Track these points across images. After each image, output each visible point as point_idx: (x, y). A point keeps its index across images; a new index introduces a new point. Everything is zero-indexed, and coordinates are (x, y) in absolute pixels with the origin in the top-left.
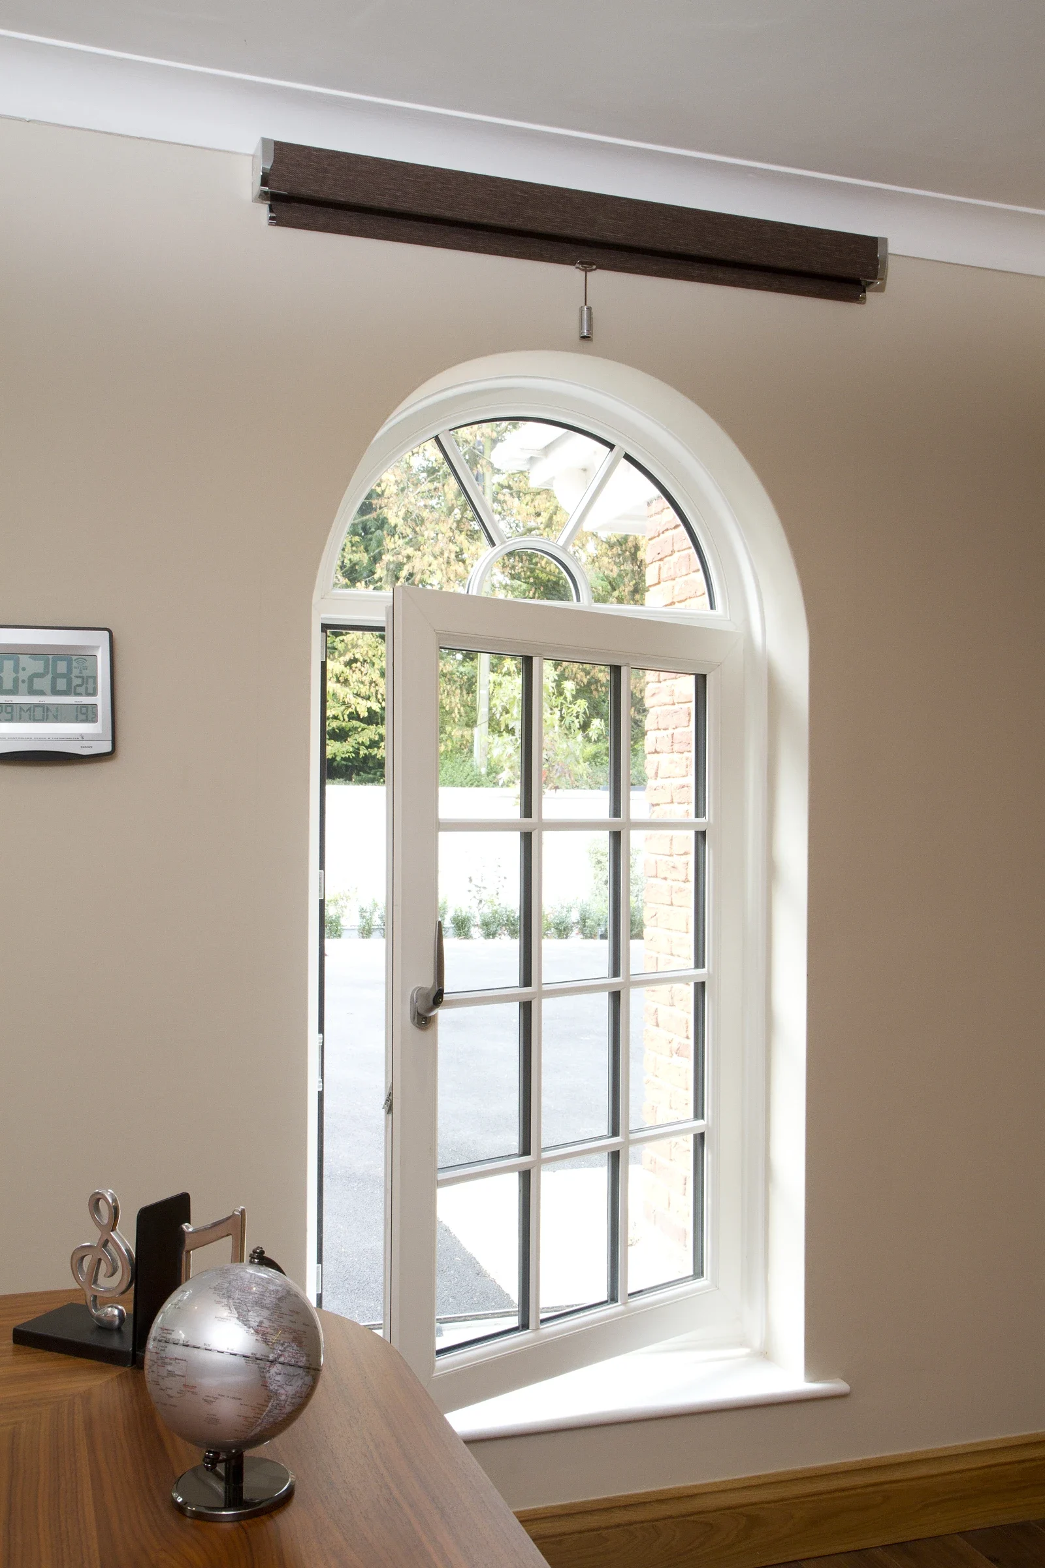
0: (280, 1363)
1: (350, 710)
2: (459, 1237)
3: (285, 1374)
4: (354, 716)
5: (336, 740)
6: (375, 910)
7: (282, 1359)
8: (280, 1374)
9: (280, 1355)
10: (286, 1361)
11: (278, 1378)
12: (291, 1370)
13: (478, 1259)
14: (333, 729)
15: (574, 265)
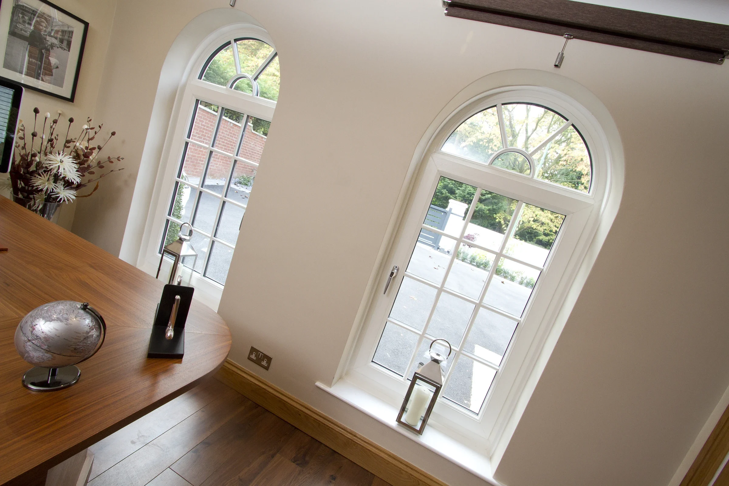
0: (32, 342)
1: (551, 229)
2: (474, 366)
3: (33, 347)
4: (551, 231)
5: (545, 236)
6: (525, 279)
7: (33, 342)
8: (31, 346)
9: (33, 340)
10: (35, 343)
11: (30, 347)
12: (35, 346)
13: (473, 374)
14: (545, 233)
15: (563, 36)
